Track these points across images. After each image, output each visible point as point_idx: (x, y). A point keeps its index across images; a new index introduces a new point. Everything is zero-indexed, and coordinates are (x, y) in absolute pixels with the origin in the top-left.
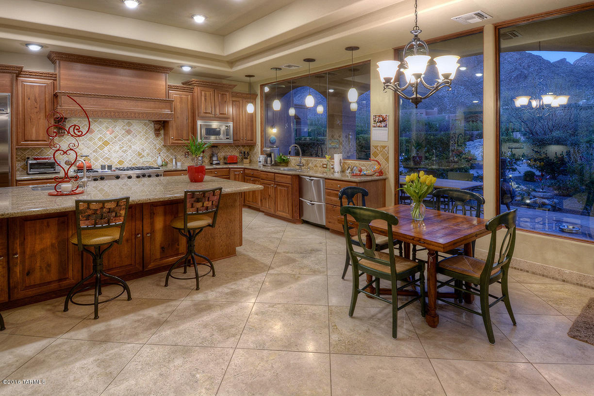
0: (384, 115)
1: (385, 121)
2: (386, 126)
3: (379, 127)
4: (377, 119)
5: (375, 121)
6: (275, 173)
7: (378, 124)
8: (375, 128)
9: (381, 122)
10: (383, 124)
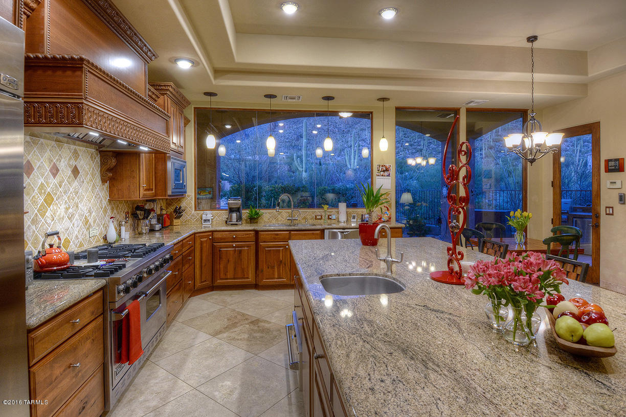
0: (387, 165)
1: (388, 171)
2: (389, 175)
3: (382, 176)
4: (381, 168)
5: (378, 170)
6: (290, 231)
7: (382, 173)
8: (378, 177)
9: (384, 171)
10: (386, 173)
